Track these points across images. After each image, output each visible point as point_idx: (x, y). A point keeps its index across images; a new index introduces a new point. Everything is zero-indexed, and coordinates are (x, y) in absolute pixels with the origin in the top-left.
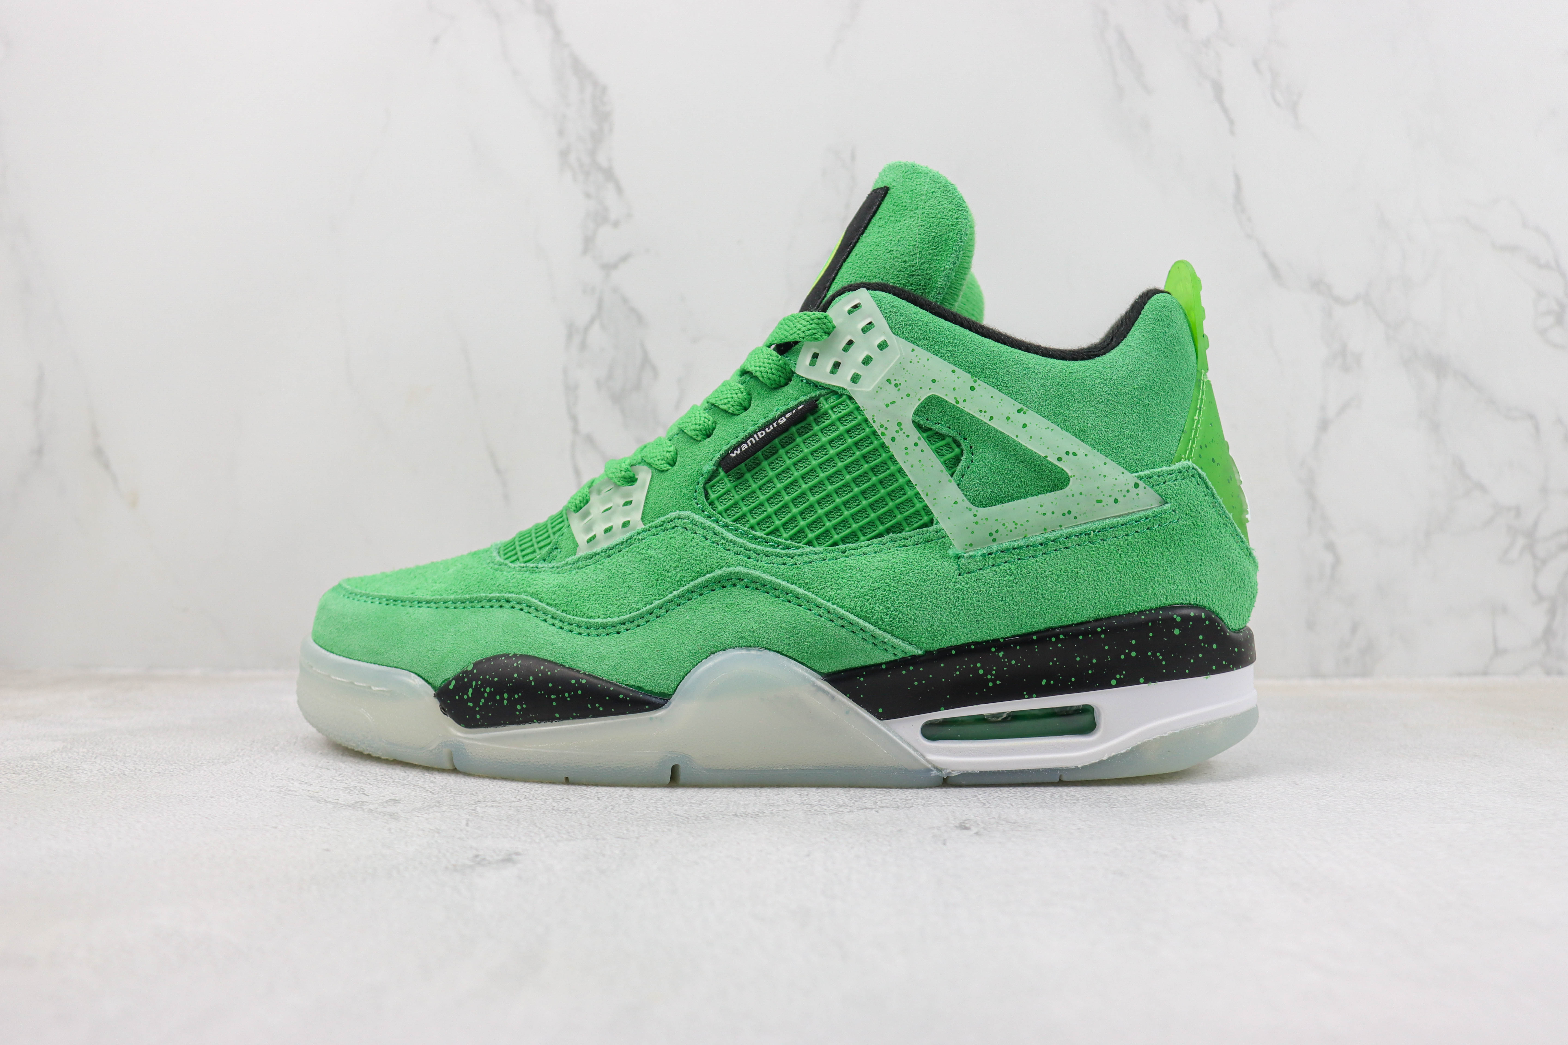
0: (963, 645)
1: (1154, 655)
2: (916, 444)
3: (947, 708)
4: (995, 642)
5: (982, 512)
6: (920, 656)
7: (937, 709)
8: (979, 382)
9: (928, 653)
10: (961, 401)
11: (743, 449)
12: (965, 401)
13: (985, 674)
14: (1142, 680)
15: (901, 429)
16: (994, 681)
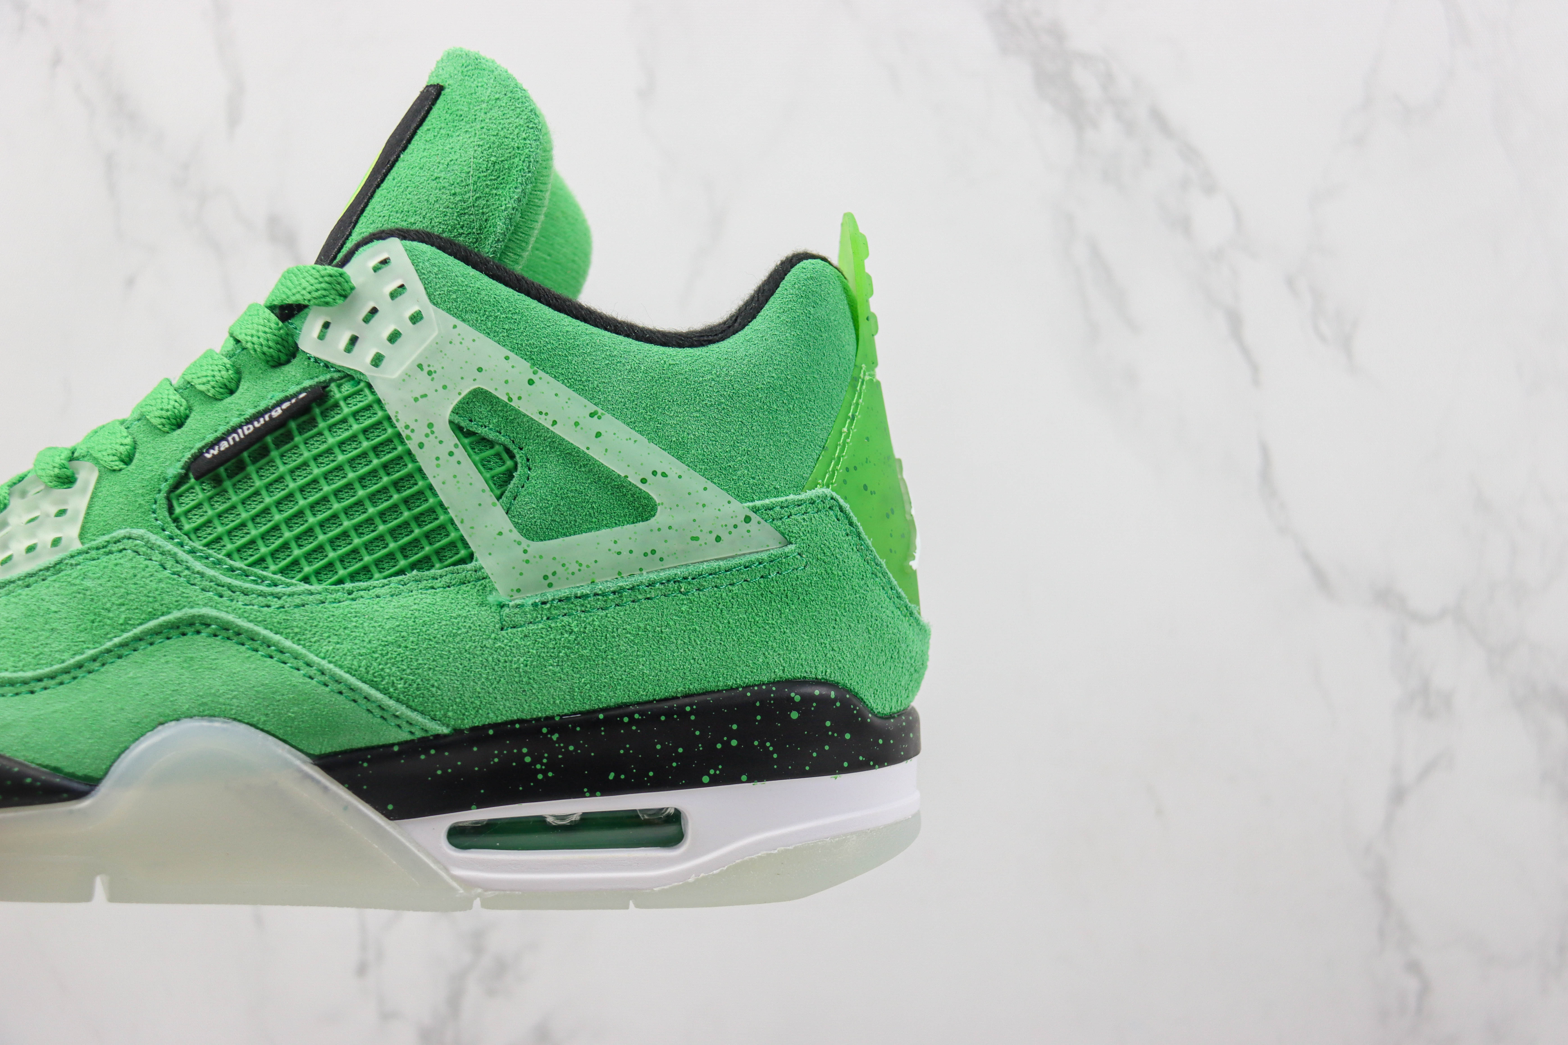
0: (505, 723)
1: (761, 744)
2: (451, 454)
3: (479, 806)
4: (549, 718)
5: (536, 547)
6: (445, 736)
7: (467, 807)
8: (541, 373)
9: (457, 731)
10: (515, 398)
11: (222, 449)
12: (520, 398)
13: (534, 762)
14: (744, 778)
15: (433, 432)
16: (544, 772)
